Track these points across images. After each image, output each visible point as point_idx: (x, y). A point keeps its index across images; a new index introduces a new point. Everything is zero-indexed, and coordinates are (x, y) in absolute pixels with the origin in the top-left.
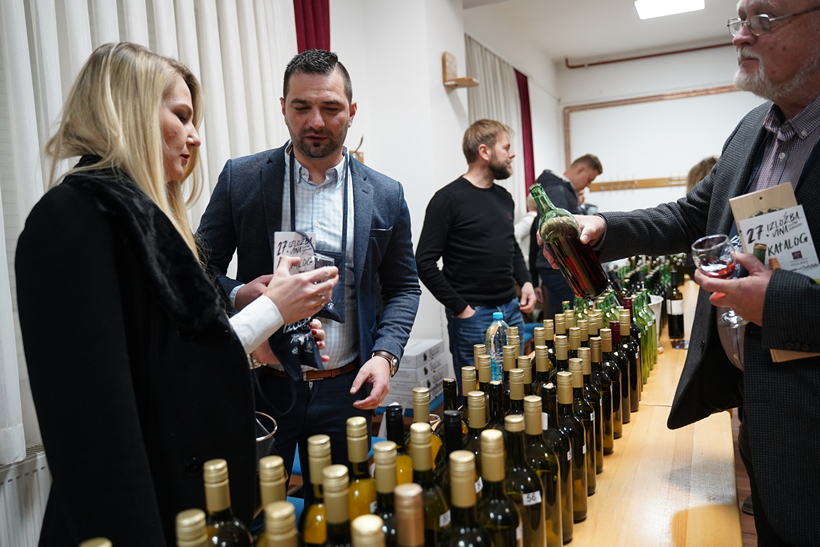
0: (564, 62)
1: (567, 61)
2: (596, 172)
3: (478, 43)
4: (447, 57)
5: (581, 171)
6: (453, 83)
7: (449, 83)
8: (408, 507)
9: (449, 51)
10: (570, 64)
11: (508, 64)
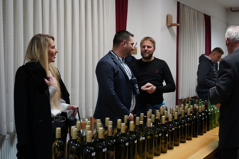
0: (230, 9)
1: (231, 8)
2: (220, 54)
3: (187, 6)
4: (168, 16)
5: (214, 54)
6: (170, 25)
7: (168, 25)
8: (110, 129)
9: (170, 14)
10: (232, 10)
11: (201, 13)
